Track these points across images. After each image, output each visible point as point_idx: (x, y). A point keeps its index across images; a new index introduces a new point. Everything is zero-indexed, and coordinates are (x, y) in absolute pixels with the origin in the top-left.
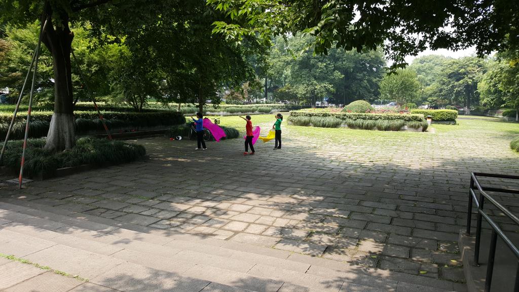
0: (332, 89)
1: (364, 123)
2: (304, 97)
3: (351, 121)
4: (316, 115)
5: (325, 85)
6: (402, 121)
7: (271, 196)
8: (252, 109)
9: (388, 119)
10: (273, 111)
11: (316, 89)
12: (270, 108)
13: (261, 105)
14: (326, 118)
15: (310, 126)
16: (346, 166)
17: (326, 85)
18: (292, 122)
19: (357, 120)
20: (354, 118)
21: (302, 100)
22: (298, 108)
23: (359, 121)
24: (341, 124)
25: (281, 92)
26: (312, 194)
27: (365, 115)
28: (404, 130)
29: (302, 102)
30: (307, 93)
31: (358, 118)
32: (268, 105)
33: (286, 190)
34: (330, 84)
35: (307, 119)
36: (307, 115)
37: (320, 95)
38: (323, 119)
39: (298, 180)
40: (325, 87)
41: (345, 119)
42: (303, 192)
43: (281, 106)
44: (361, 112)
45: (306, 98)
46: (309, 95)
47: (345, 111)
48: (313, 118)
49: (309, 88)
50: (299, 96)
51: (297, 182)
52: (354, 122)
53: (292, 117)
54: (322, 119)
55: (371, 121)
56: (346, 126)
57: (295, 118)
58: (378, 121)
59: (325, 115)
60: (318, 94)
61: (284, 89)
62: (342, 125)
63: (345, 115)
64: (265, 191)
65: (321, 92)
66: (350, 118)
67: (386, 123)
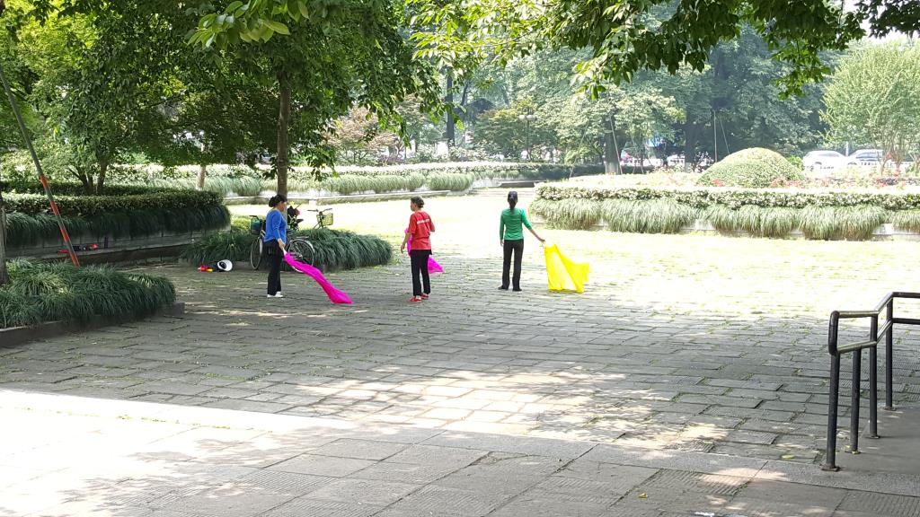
0: (672, 111)
1: (763, 218)
2: (580, 136)
3: (723, 213)
4: (617, 196)
5: (646, 97)
6: (877, 211)
7: (509, 373)
8: (407, 179)
9: (835, 204)
10: (477, 184)
11: (617, 111)
12: (469, 176)
13: (434, 165)
14: (649, 202)
15: (600, 228)
16: (689, 322)
17: (652, 99)
18: (545, 217)
19: (743, 208)
20: (732, 204)
21: (574, 147)
22: (559, 174)
23: (750, 213)
24: (693, 219)
25: (503, 121)
26: (601, 371)
27: (766, 194)
28: (883, 237)
29: (575, 153)
30: (589, 124)
31: (743, 203)
32: (461, 164)
33: (541, 365)
34: (666, 93)
35: (588, 207)
36: (589, 197)
37: (632, 129)
38: (637, 209)
39: (568, 349)
40: (650, 103)
41: (705, 207)
42: (579, 368)
43: (504, 168)
44: (756, 184)
45: (587, 140)
46: (595, 131)
47: (705, 180)
48: (607, 205)
49: (595, 109)
50: (563, 133)
51: (566, 352)
52: (732, 215)
53: (542, 203)
54: (636, 207)
55: (784, 210)
56: (710, 227)
57: (554, 206)
58: (804, 211)
59: (644, 196)
60: (625, 126)
61: (512, 112)
62: (697, 225)
63: (705, 195)
64: (493, 367)
65: (635, 122)
66: (719, 202)
67: (827, 218)
